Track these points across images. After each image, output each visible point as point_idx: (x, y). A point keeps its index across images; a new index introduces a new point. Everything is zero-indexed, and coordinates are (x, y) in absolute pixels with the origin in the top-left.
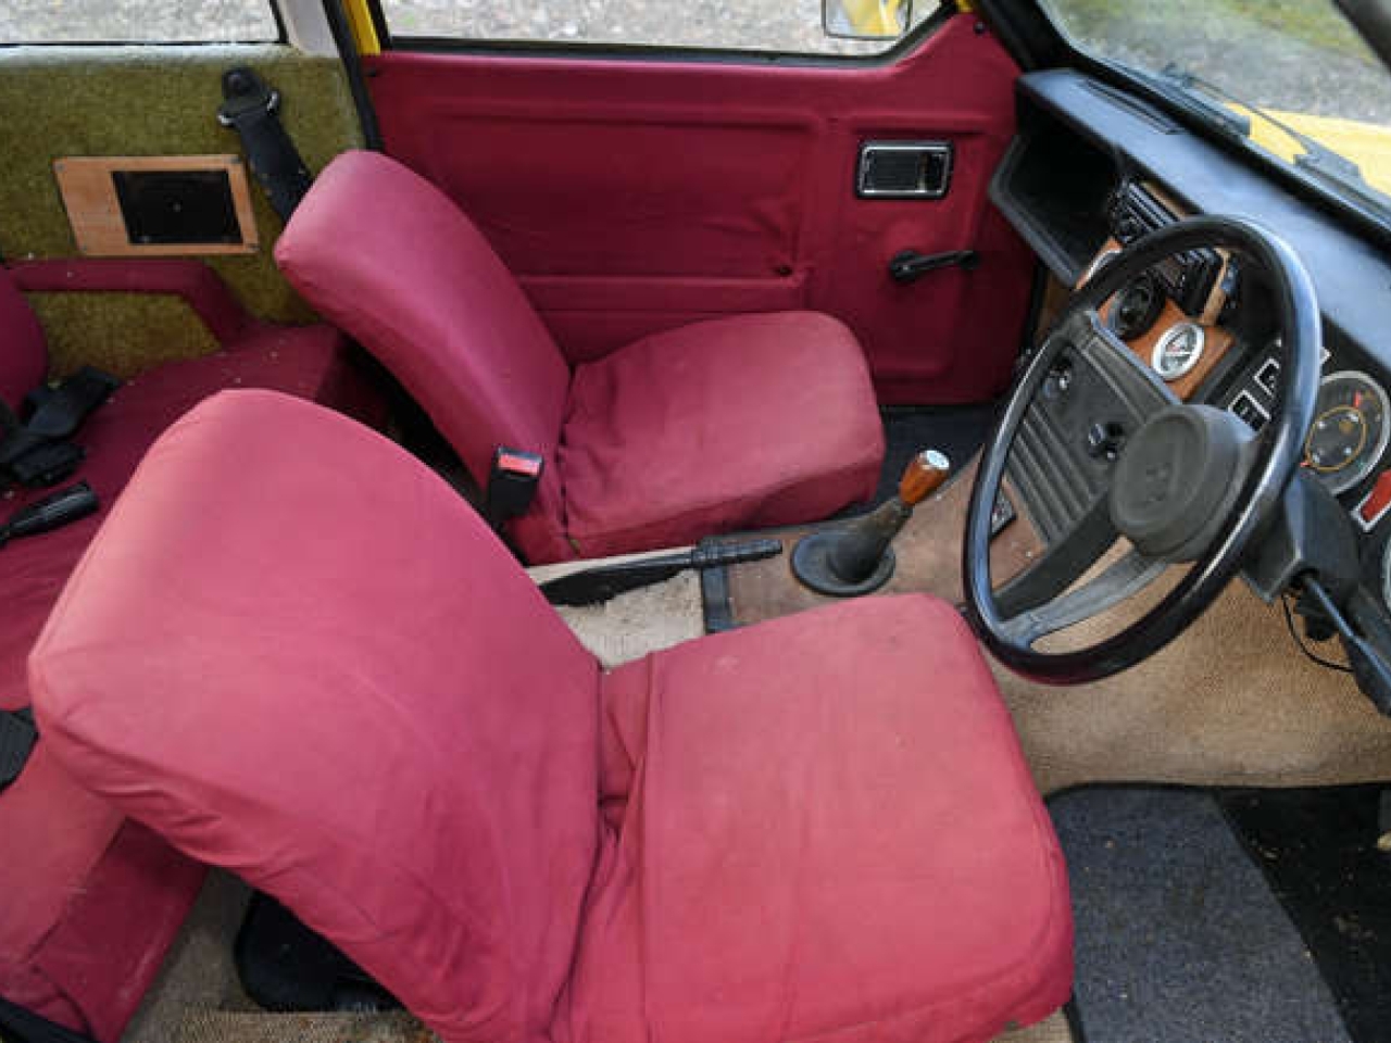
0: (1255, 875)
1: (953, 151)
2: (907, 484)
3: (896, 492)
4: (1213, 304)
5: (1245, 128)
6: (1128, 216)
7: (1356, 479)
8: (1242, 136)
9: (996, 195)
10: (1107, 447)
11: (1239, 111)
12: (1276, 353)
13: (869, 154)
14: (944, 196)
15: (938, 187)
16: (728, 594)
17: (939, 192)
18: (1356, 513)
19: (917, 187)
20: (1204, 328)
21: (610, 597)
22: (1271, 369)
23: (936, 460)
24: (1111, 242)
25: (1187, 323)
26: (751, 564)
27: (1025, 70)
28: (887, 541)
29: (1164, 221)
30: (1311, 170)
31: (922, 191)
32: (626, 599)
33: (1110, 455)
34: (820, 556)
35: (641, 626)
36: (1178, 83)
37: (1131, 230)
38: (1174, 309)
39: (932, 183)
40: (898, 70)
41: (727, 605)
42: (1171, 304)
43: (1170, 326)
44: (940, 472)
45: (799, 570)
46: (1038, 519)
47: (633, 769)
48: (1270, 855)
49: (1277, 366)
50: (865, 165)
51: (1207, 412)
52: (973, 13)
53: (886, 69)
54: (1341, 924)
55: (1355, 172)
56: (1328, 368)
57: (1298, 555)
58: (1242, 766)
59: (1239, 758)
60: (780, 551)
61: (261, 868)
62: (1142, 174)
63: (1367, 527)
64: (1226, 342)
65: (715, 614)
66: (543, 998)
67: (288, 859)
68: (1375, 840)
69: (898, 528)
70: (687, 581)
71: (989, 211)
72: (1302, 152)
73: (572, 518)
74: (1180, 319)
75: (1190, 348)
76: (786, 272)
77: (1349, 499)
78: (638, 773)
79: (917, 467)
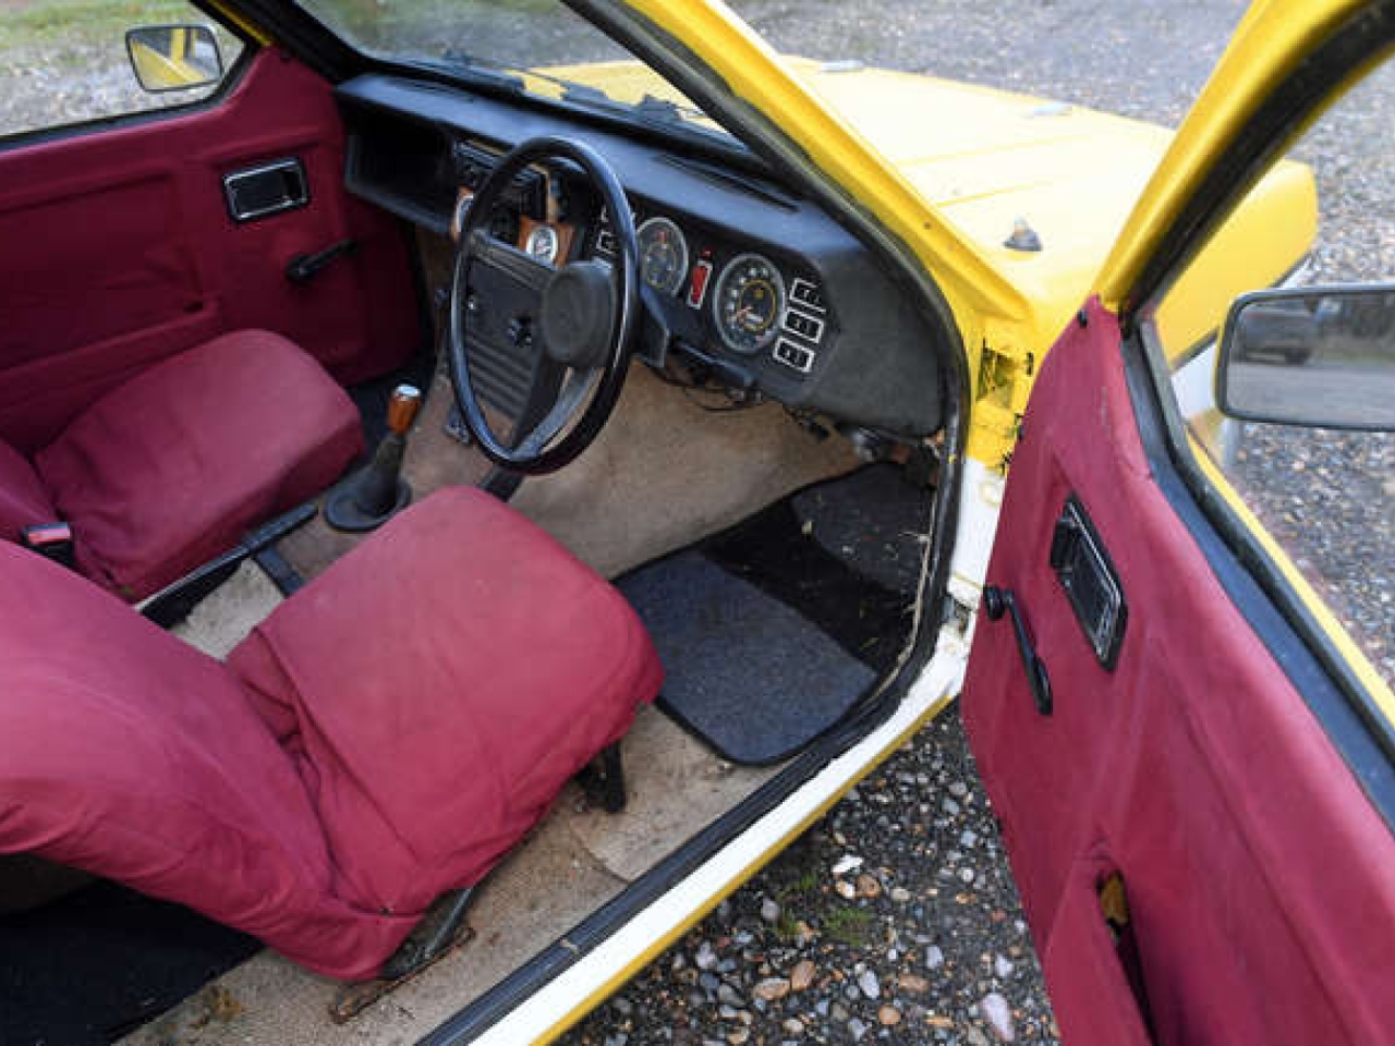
0: (744, 585)
1: (302, 163)
2: (394, 418)
3: (389, 429)
4: (552, 207)
5: (521, 84)
6: (468, 167)
7: (680, 283)
8: (519, 88)
9: (354, 186)
10: (524, 334)
11: (513, 74)
12: (604, 226)
13: (232, 183)
14: (309, 202)
15: (300, 196)
16: (289, 565)
17: (304, 200)
18: (689, 302)
19: (284, 201)
20: (552, 226)
21: (189, 612)
22: (605, 238)
23: (408, 391)
24: (463, 190)
25: (540, 227)
26: (298, 532)
27: (337, 83)
28: (396, 470)
29: (492, 161)
30: (572, 100)
31: (288, 203)
32: (202, 607)
33: (529, 340)
34: (348, 506)
35: (229, 621)
36: (461, 64)
37: (474, 176)
38: (528, 222)
39: (294, 192)
40: (229, 107)
41: (294, 574)
42: (524, 219)
43: (528, 234)
44: (414, 398)
45: (338, 523)
46: (498, 407)
47: (291, 708)
48: (746, 568)
49: (609, 234)
50: (232, 194)
51: (580, 265)
52: (274, 45)
53: (220, 108)
54: (803, 585)
55: (601, 94)
56: (638, 223)
57: (667, 333)
58: (702, 520)
59: (699, 513)
60: (316, 512)
61: (73, 832)
62: (465, 135)
63: (698, 306)
64: (571, 231)
65: (285, 584)
66: (322, 868)
67: (91, 818)
68: (800, 529)
69: (400, 456)
70: (248, 572)
71: (350, 202)
72: (563, 90)
73: (114, 571)
74: (533, 227)
75: (549, 244)
76: (196, 307)
77: (682, 294)
78: (298, 708)
79: (395, 401)
